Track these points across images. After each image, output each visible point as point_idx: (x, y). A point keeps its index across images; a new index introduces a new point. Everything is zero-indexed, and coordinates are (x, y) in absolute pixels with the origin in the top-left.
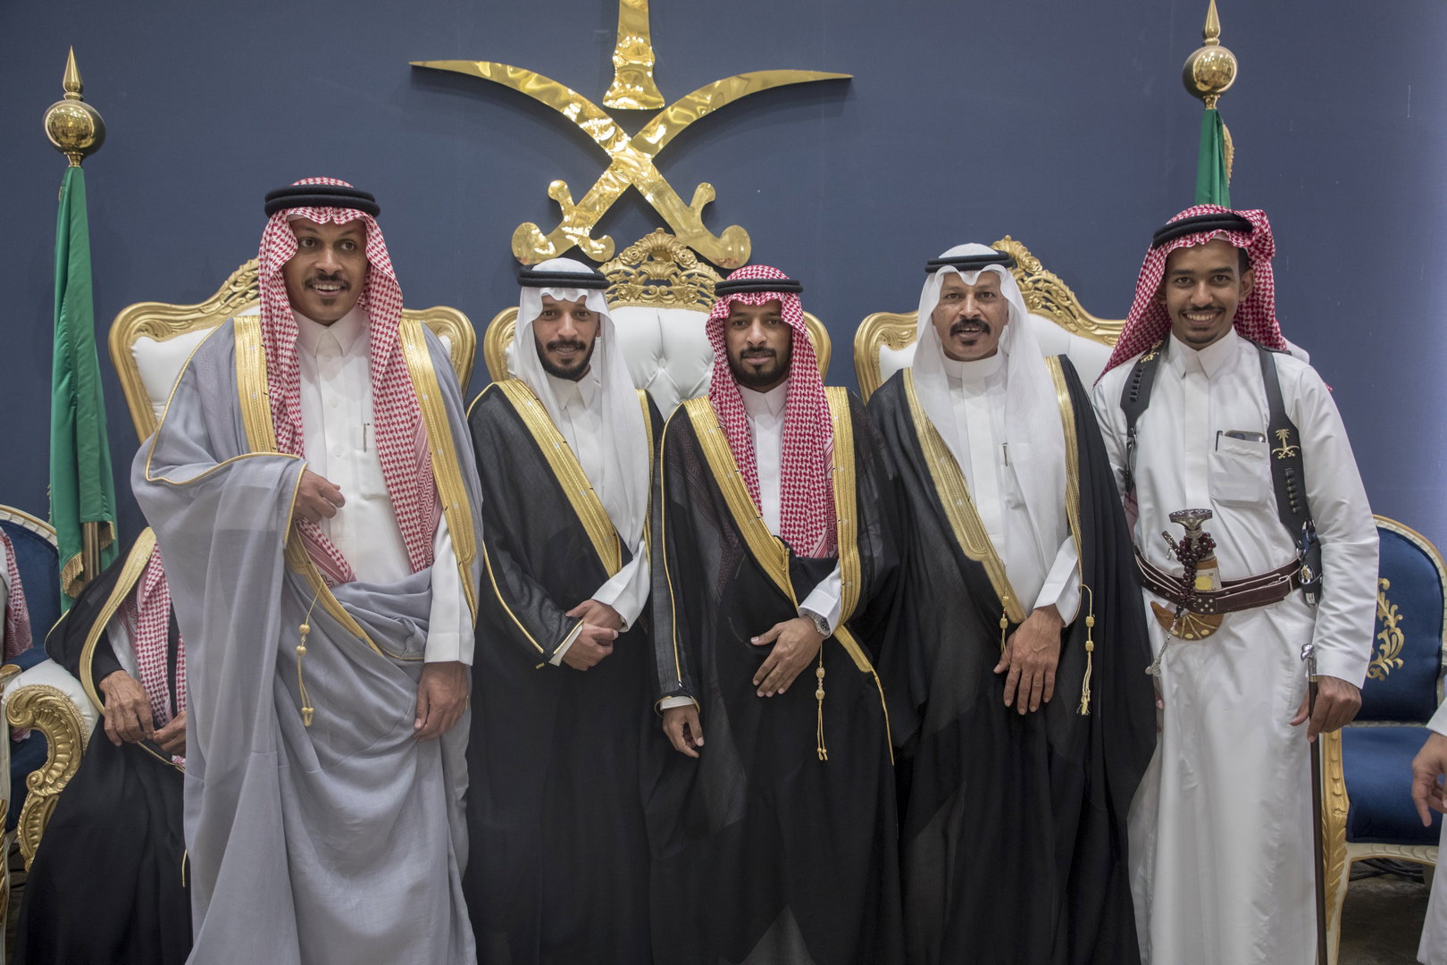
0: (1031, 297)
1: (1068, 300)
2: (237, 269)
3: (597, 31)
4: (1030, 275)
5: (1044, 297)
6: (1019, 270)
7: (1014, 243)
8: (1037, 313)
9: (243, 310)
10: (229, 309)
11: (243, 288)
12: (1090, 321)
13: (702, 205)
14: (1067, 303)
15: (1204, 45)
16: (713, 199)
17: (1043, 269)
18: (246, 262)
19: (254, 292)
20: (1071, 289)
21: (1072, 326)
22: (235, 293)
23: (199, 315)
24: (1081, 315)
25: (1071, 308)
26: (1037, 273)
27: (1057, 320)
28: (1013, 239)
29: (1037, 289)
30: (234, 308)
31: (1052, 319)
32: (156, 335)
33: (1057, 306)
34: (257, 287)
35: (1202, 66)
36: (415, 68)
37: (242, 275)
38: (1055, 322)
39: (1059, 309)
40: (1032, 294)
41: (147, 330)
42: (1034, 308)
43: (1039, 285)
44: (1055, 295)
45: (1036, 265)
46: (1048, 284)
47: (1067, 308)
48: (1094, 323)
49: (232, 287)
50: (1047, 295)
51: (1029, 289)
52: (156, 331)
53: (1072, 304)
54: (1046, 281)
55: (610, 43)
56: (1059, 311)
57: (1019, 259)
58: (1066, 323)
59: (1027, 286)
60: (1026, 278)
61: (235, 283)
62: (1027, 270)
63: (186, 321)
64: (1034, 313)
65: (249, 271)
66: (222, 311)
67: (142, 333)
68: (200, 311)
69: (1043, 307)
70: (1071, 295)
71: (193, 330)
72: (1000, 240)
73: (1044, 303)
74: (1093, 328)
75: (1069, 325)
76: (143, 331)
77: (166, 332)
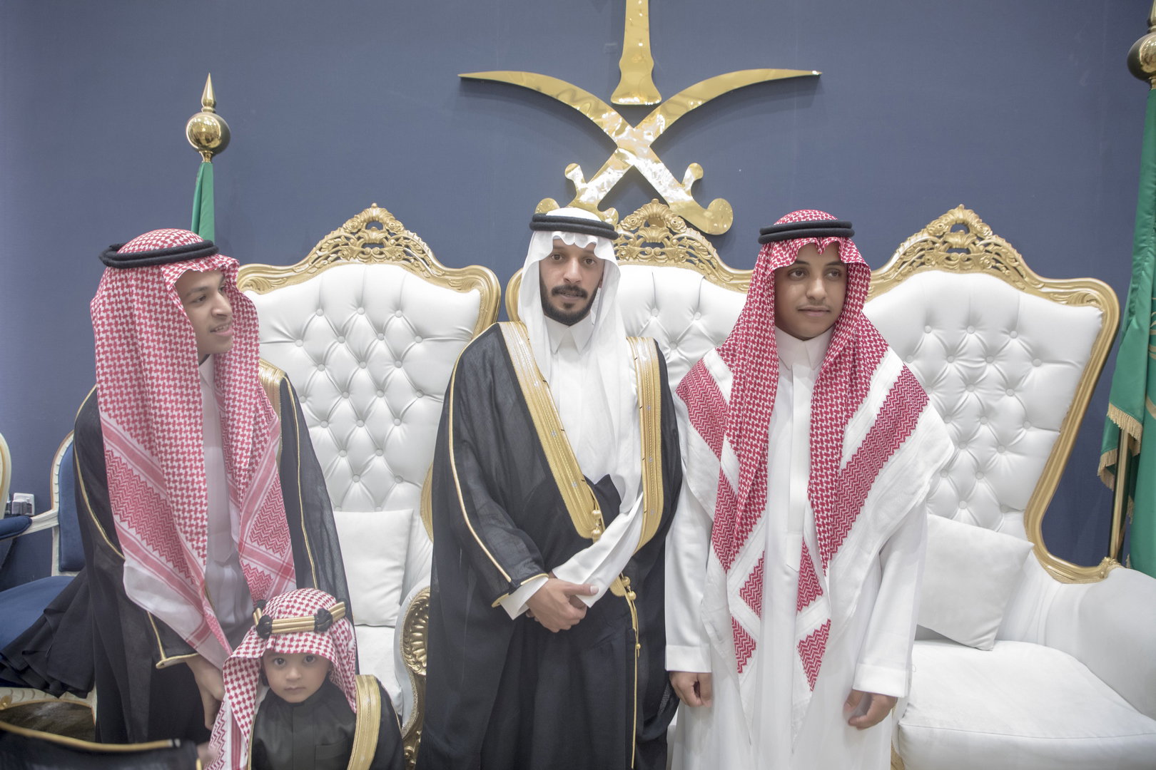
0: (982, 259)
1: (1016, 261)
2: (324, 238)
3: (610, 45)
4: (981, 239)
5: (993, 259)
6: (971, 234)
7: (968, 211)
8: (987, 273)
9: (326, 269)
10: (315, 269)
11: (326, 252)
12: (1037, 280)
13: (692, 181)
14: (1015, 264)
15: (1149, 32)
16: (701, 177)
17: (993, 234)
18: (330, 233)
19: (334, 256)
20: (1018, 252)
21: (1019, 284)
22: (319, 257)
23: (292, 274)
24: (1028, 275)
25: (1019, 268)
26: (987, 238)
27: (1006, 278)
28: (966, 208)
29: (987, 251)
30: (320, 268)
31: (1001, 278)
32: (259, 289)
33: (1005, 267)
34: (336, 252)
35: (1148, 49)
36: (463, 79)
37: (326, 242)
38: (1004, 280)
39: (1007, 269)
40: (983, 256)
41: (252, 285)
42: (984, 268)
43: (990, 248)
44: (1003, 255)
45: (987, 230)
46: (997, 247)
47: (1015, 268)
48: (1040, 282)
49: (318, 252)
50: (996, 257)
51: (981, 252)
52: (259, 286)
53: (1019, 265)
54: (996, 245)
55: (618, 52)
56: (1007, 271)
57: (971, 225)
58: (1014, 281)
59: (978, 249)
60: (977, 242)
61: (320, 250)
62: (979, 235)
63: (282, 278)
64: (983, 272)
65: (331, 239)
66: (310, 271)
67: (248, 288)
68: (293, 270)
69: (993, 267)
70: (1019, 257)
71: (287, 286)
72: (954, 208)
73: (994, 264)
74: (1040, 286)
75: (1017, 283)
76: (248, 286)
77: (266, 287)
